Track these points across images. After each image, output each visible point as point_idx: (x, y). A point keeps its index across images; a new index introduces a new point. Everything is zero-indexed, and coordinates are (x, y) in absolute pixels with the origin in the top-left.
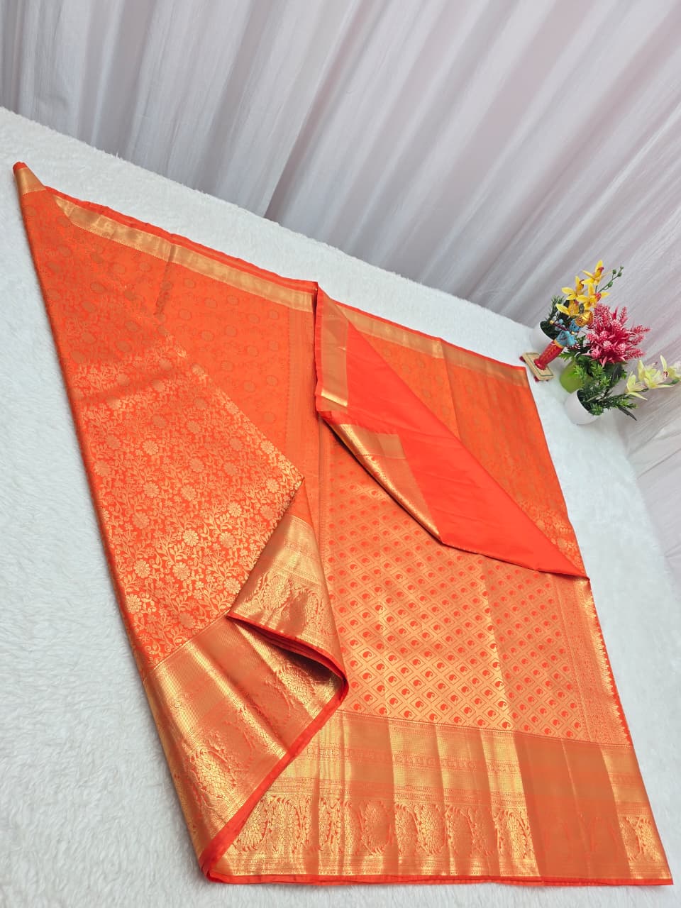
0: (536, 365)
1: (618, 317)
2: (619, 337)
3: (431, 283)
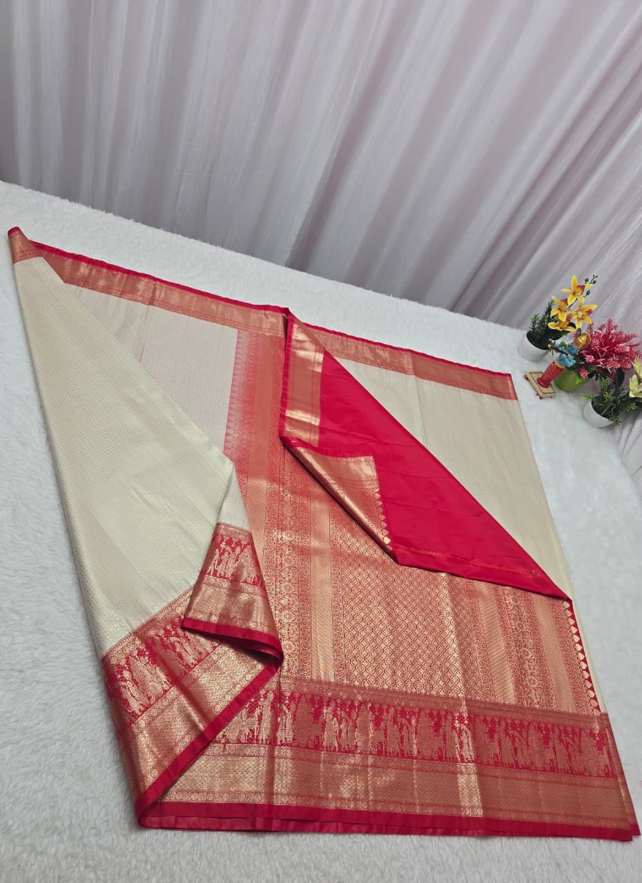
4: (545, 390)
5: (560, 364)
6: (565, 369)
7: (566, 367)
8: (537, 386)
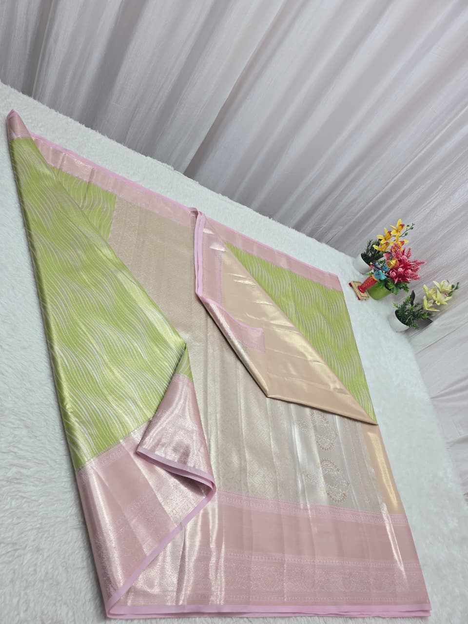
0: (359, 289)
1: (405, 254)
2: (406, 266)
3: (283, 221)
4: (362, 294)
5: (376, 278)
6: (378, 281)
7: (380, 280)
8: (357, 291)
